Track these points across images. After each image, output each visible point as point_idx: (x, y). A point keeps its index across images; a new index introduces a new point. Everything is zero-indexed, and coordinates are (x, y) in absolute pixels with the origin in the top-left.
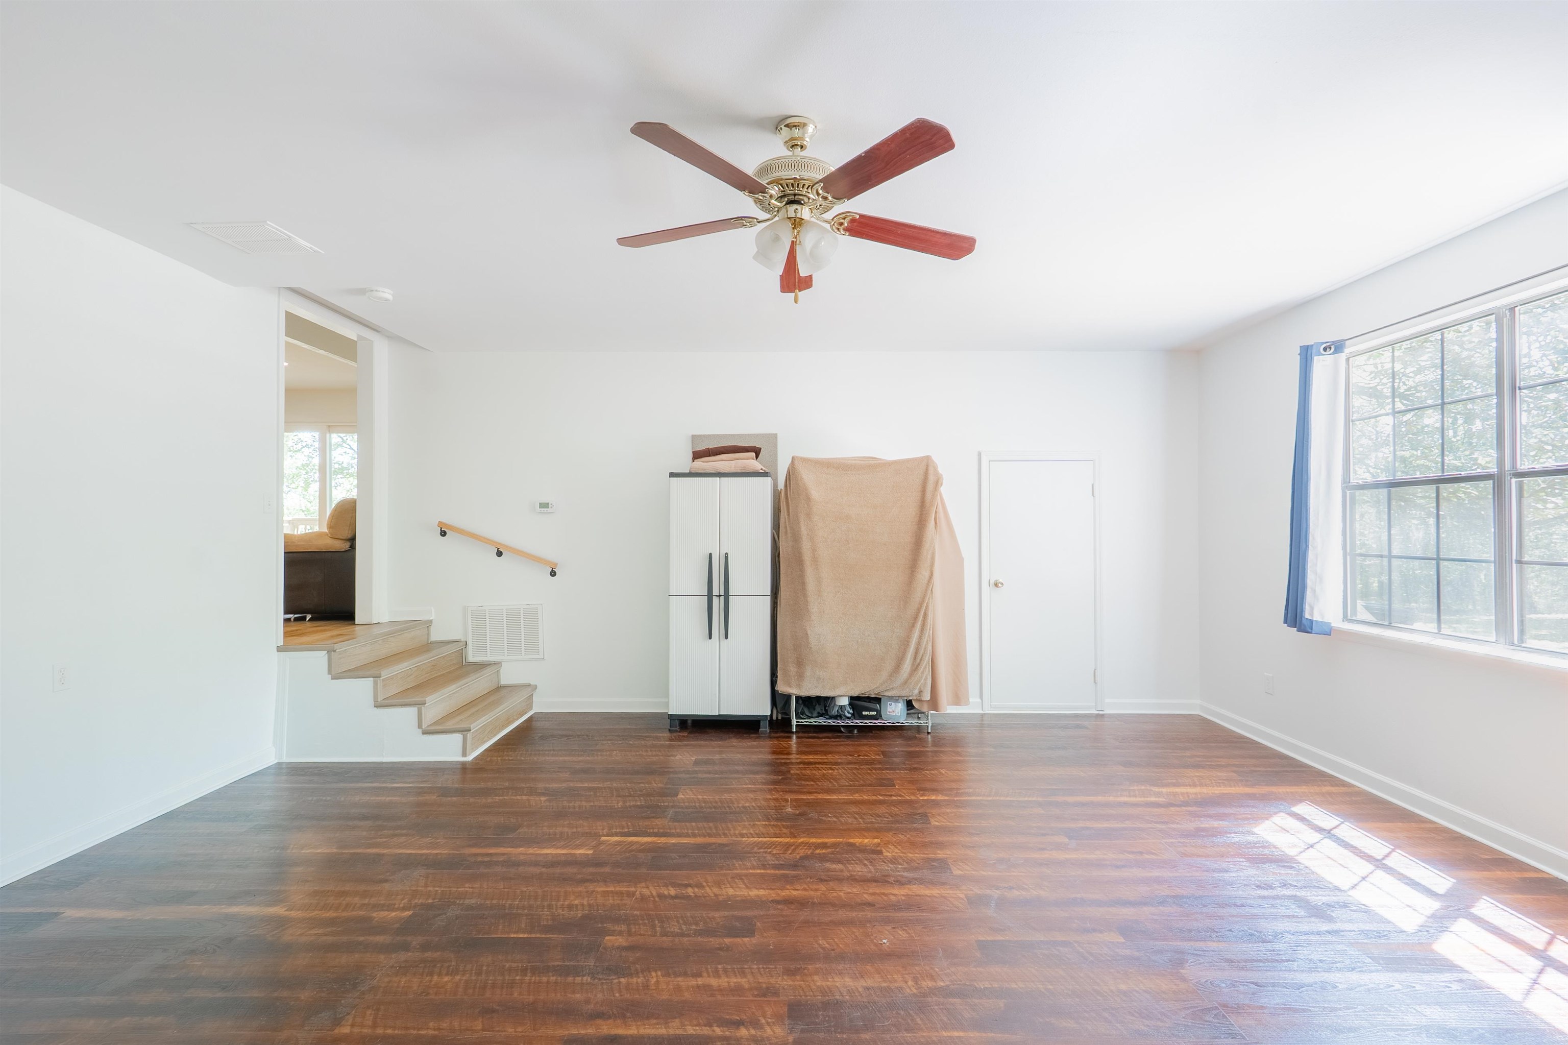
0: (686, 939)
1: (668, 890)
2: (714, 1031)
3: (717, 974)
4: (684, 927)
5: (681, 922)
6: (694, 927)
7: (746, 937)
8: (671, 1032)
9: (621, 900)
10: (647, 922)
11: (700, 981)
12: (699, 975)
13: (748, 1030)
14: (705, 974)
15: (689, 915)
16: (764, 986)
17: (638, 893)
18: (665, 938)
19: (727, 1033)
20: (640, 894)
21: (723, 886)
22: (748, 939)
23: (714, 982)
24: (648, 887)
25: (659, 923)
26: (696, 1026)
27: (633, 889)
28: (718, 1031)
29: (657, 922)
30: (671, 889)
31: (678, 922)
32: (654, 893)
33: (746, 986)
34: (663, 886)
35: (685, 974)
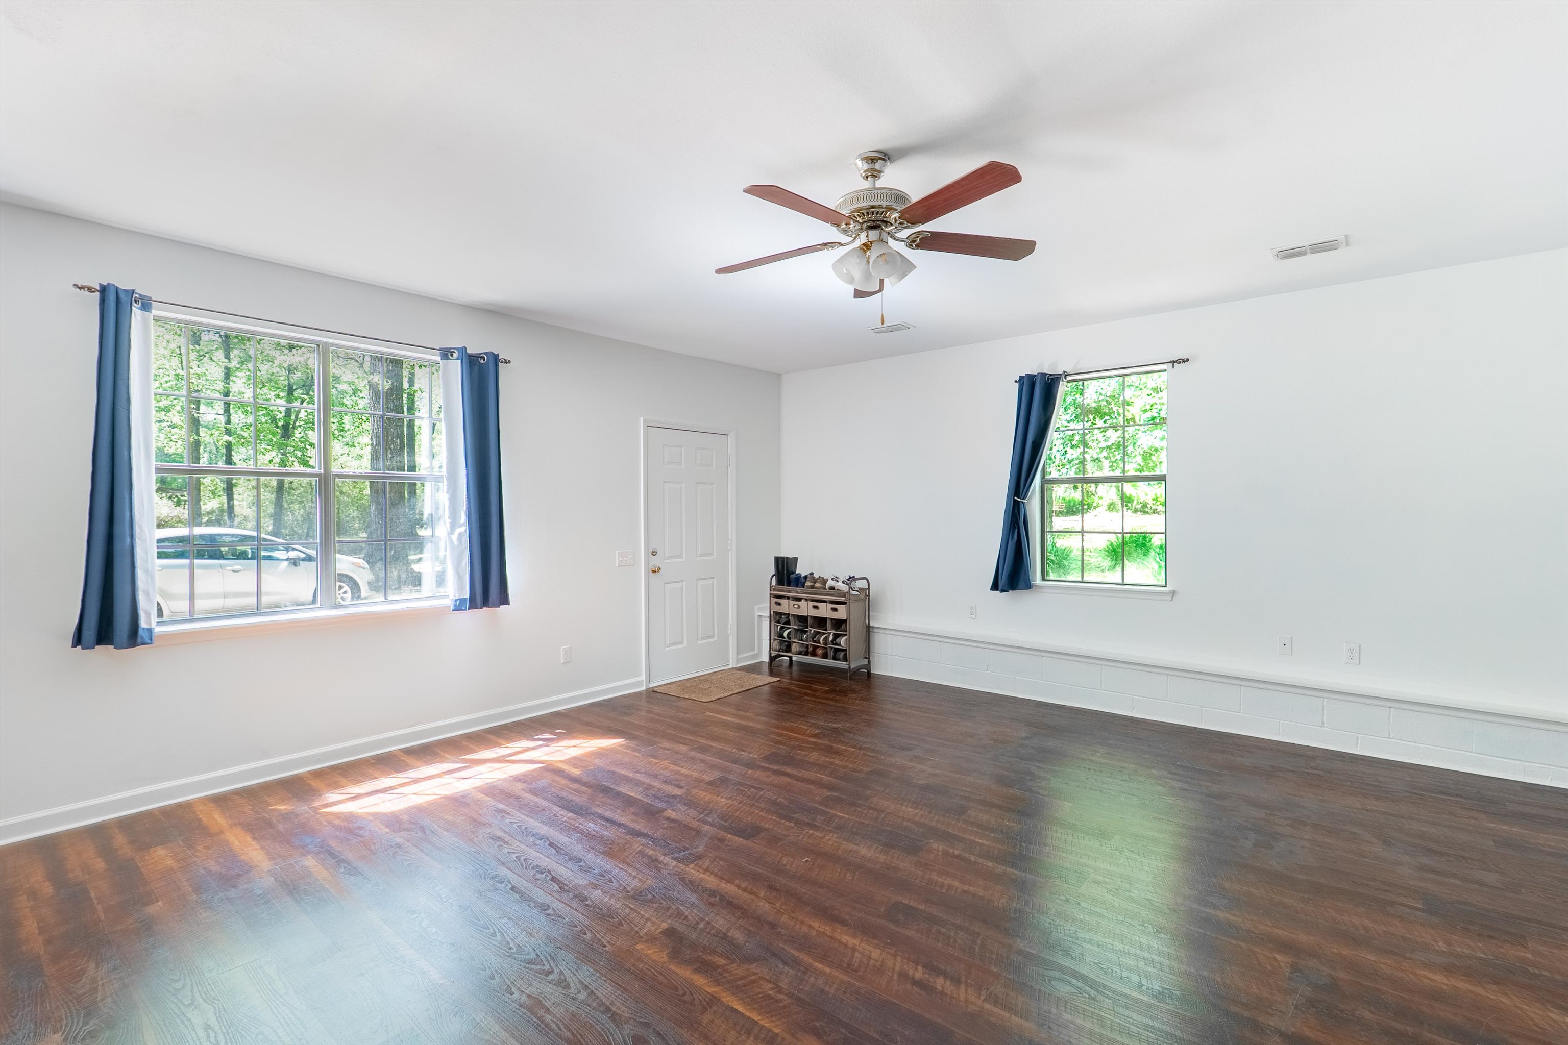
0: (958, 922)
1: (943, 987)
2: (975, 859)
3: (950, 887)
4: (952, 934)
5: (952, 940)
6: (943, 930)
7: (904, 904)
8: (1003, 867)
9: (1007, 995)
10: (988, 955)
11: (966, 887)
12: (964, 892)
13: (953, 852)
14: (959, 890)
15: (940, 945)
16: (921, 869)
17: (982, 998)
18: (977, 930)
19: (967, 855)
20: (980, 994)
21: (878, 964)
22: (904, 902)
23: (956, 883)
24: (967, 1001)
25: (975, 948)
26: (985, 865)
27: (987, 1006)
28: (973, 858)
29: (977, 950)
30: (939, 987)
31: (955, 942)
32: (963, 987)
33: (934, 873)
34: (946, 994)
35: (974, 896)
